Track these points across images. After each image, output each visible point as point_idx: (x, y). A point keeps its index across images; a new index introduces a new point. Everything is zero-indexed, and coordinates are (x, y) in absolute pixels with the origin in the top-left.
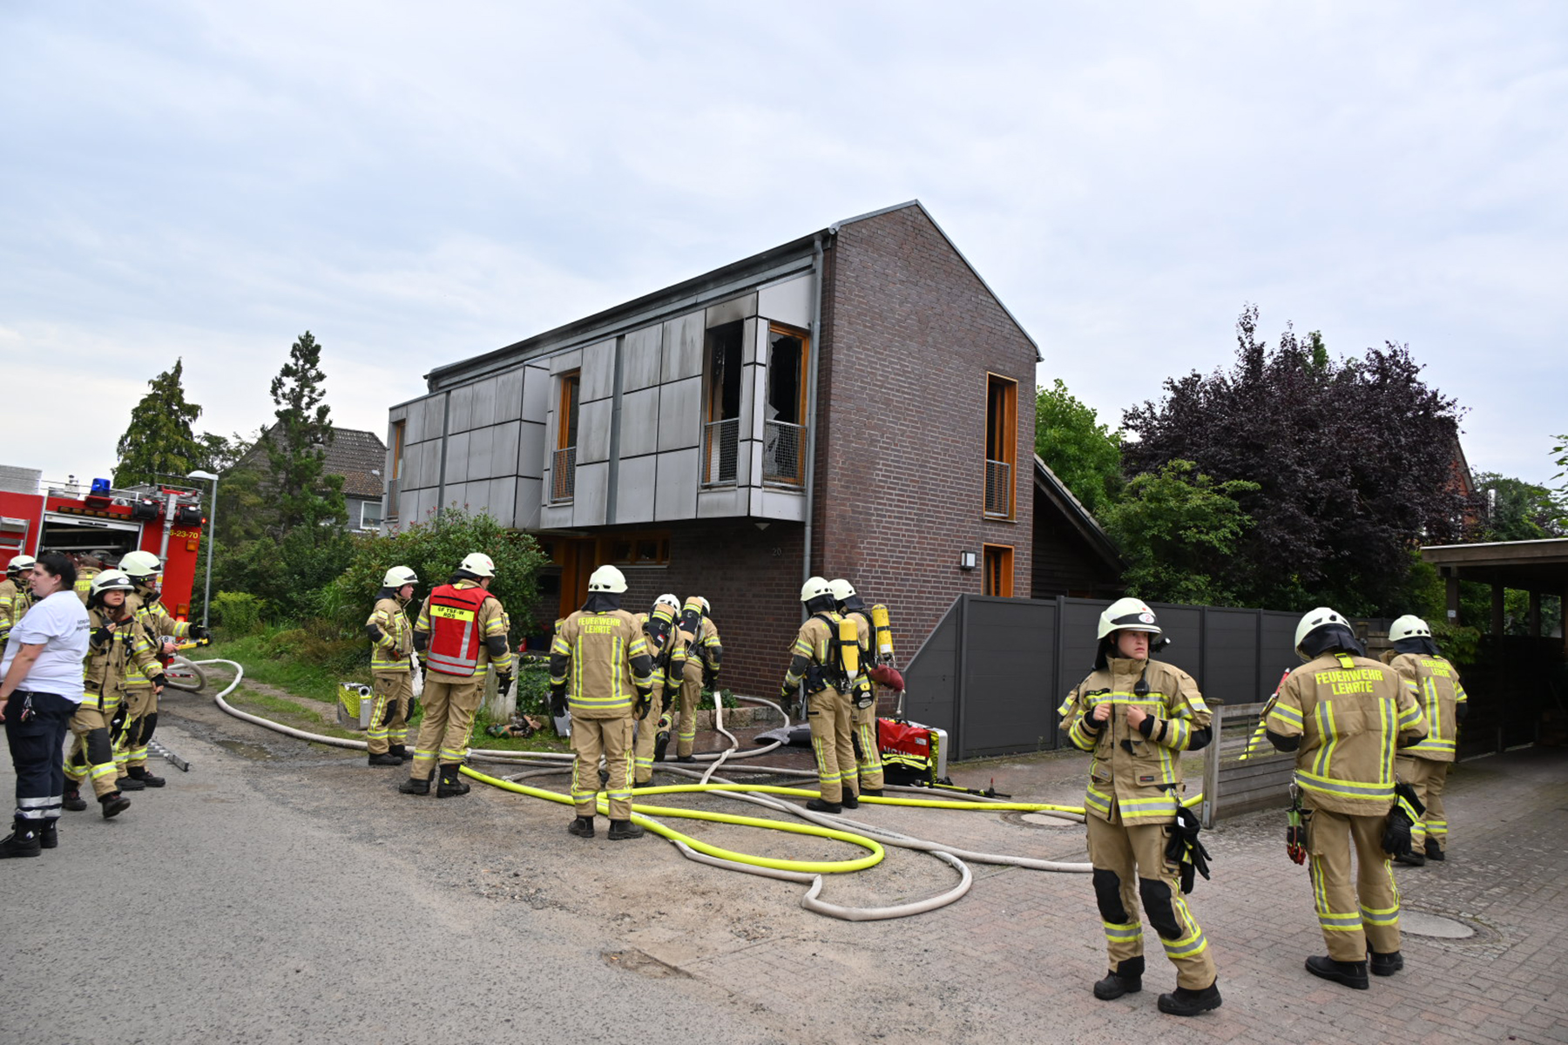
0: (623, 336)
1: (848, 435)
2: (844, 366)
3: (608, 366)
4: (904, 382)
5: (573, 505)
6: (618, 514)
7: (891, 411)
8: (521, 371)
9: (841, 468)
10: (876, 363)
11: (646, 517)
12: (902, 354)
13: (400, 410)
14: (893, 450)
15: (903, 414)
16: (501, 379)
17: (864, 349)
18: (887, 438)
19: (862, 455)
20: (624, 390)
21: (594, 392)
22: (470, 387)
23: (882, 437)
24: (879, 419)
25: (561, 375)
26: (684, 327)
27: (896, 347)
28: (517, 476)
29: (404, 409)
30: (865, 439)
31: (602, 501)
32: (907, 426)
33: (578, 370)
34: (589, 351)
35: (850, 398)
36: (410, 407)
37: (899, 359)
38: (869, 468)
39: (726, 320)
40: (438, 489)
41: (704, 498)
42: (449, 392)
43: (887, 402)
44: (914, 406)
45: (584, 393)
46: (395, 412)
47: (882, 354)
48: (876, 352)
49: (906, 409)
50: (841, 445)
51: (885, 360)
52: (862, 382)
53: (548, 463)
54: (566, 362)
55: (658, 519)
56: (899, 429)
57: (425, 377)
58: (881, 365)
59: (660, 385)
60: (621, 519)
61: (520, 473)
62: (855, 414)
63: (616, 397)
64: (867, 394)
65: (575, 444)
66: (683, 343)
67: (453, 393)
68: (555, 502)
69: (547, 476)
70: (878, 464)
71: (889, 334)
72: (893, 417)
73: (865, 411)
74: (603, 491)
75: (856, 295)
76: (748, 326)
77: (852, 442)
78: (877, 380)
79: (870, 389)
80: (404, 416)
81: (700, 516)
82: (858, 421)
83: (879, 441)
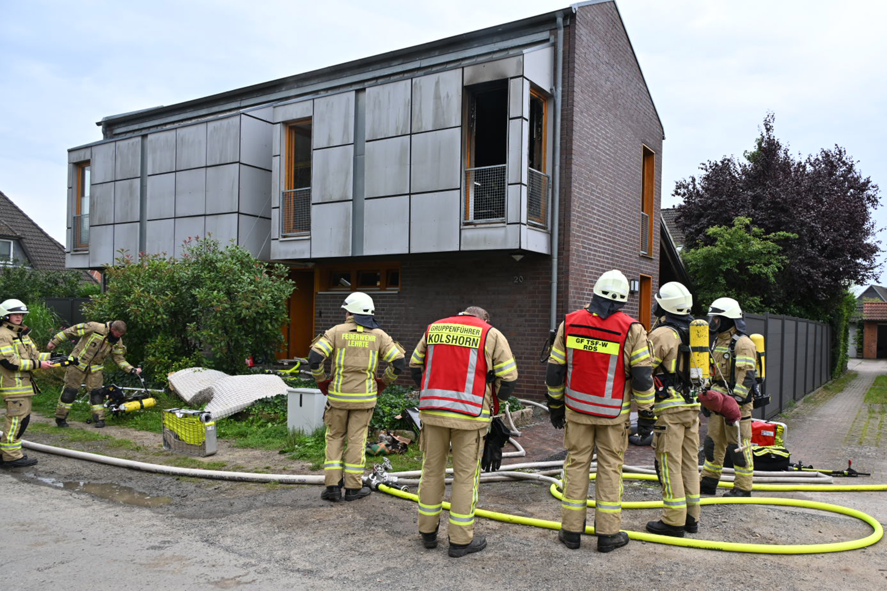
0: (364, 90)
3: (346, 116)
5: (310, 239)
6: (364, 248)
8: (238, 118)
11: (400, 248)
13: (82, 152)
16: (211, 125)
20: (367, 138)
21: (330, 139)
22: (173, 132)
25: (285, 123)
26: (437, 83)
28: (238, 213)
29: (88, 151)
31: (346, 235)
33: (310, 119)
34: (321, 103)
36: (94, 149)
39: (487, 78)
40: (138, 224)
41: (468, 233)
42: (144, 136)
45: (318, 138)
46: (75, 154)
53: (276, 201)
54: (295, 111)
55: (414, 250)
57: (98, 124)
59: (411, 134)
60: (369, 250)
61: (241, 211)
63: (358, 142)
65: (309, 184)
66: (437, 97)
67: (150, 137)
68: (284, 237)
69: (275, 215)
74: (346, 227)
76: (513, 85)
80: (88, 157)
81: (463, 249)
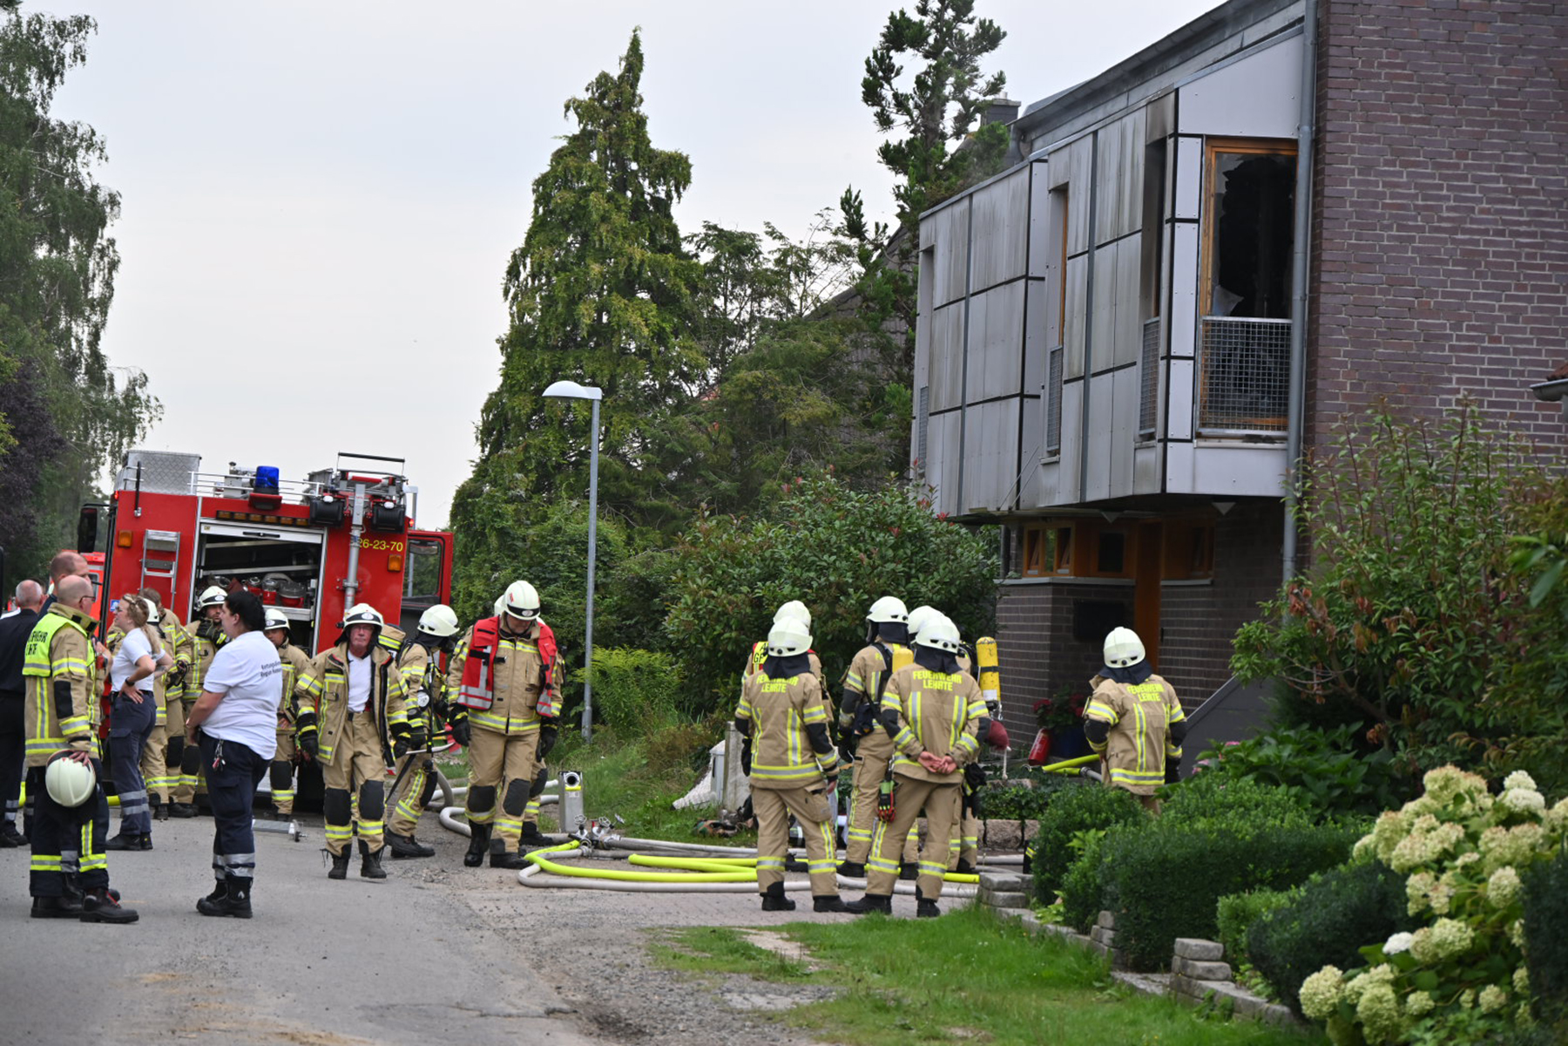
1: (1369, 334)
2: (1353, 204)
4: (1520, 213)
7: (1480, 275)
9: (1346, 397)
10: (1440, 187)
12: (1512, 158)
14: (1485, 350)
15: (1517, 277)
17: (1405, 164)
18: (1470, 328)
19: (1402, 368)
23: (1457, 326)
24: (1446, 295)
27: (1493, 146)
30: (1409, 336)
32: (1529, 299)
35: (1368, 264)
37: (1501, 169)
38: (1422, 390)
43: (1471, 259)
44: (1544, 257)
47: (1457, 166)
48: (1438, 166)
49: (1520, 266)
50: (1347, 354)
51: (1464, 177)
52: (1401, 228)
56: (1502, 308)
58: (1450, 188)
62: (1381, 292)
64: (1416, 250)
70: (1449, 381)
71: (1469, 123)
72: (1486, 286)
73: (1411, 282)
75: (1382, 65)
77: (1378, 345)
78: (1441, 219)
79: (1422, 240)
82: (1393, 303)
83: (1449, 337)
